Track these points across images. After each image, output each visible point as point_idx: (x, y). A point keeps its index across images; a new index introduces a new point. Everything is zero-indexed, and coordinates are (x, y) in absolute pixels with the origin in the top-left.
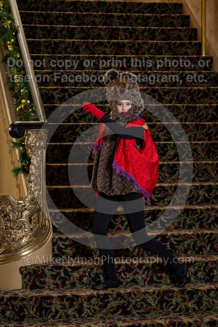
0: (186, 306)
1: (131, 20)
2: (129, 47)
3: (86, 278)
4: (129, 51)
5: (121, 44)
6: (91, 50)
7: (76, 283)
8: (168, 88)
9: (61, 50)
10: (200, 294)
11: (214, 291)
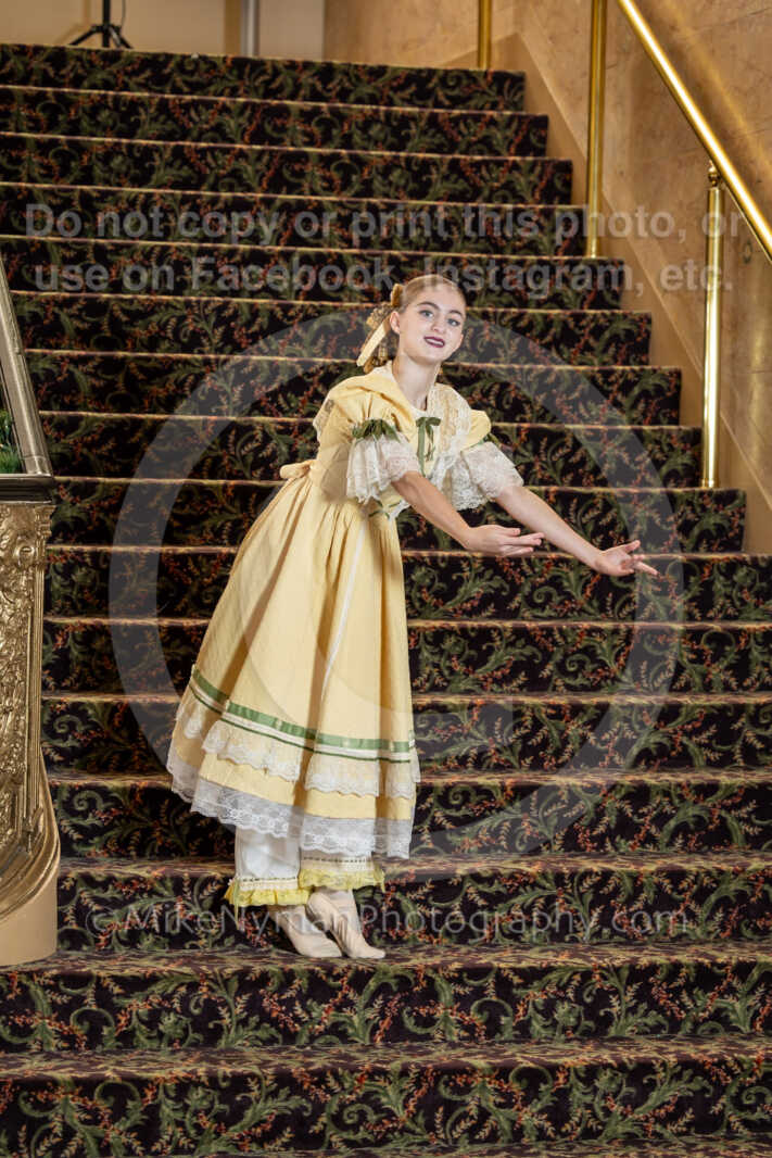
0: (513, 1123)
1: (346, 127)
3: (172, 1015)
7: (138, 1033)
8: (467, 364)
10: (561, 1080)
11: (608, 1072)
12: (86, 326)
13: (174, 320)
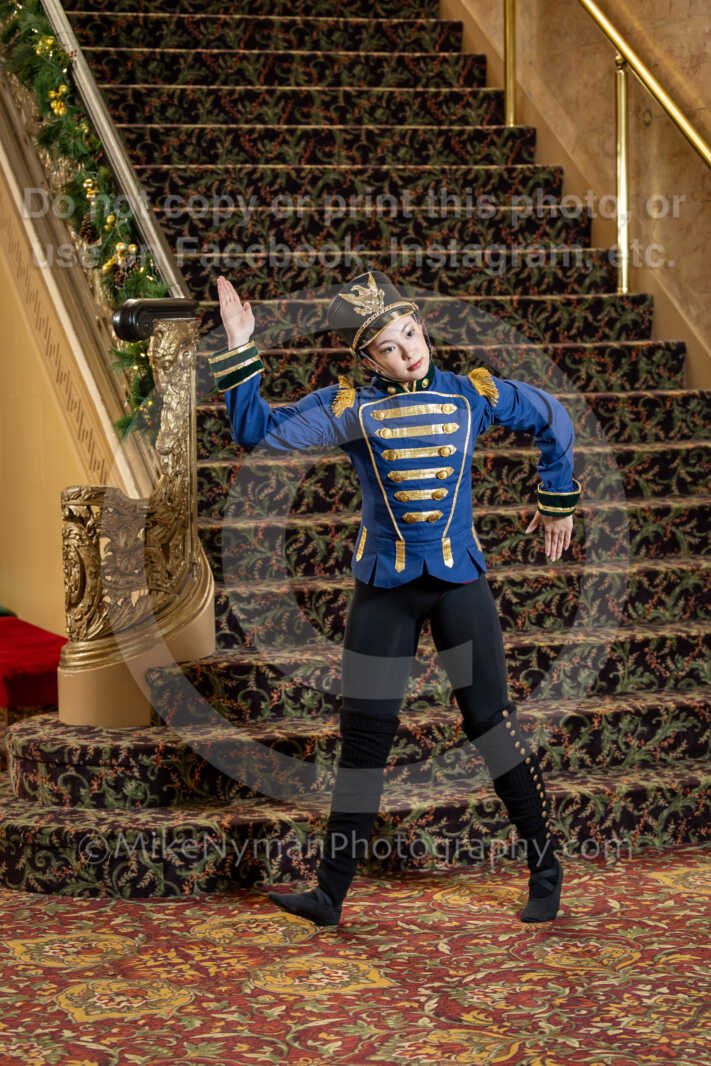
0: (562, 756)
1: (315, 34)
2: (323, 102)
3: (310, 692)
4: (321, 114)
5: (302, 96)
6: (226, 113)
7: (286, 706)
9: (150, 111)
10: (596, 724)
11: (629, 717)
12: (153, 189)
13: (217, 183)
